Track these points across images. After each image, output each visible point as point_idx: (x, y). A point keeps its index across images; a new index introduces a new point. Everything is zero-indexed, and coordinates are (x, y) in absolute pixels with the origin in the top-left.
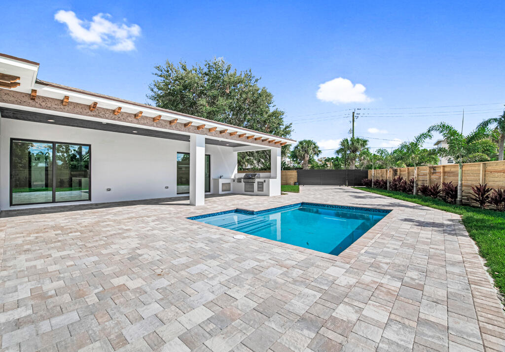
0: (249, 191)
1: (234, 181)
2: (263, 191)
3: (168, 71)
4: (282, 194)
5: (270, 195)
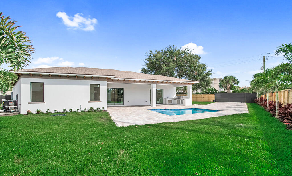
0: (178, 103)
1: (173, 99)
2: (183, 103)
3: (150, 54)
4: (192, 105)
5: (186, 105)
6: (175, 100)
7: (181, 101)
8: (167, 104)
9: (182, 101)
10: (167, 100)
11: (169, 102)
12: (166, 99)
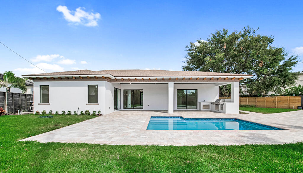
0: (216, 111)
1: (212, 104)
2: (223, 110)
4: (240, 113)
5: (226, 113)
6: (214, 104)
7: (220, 106)
8: (202, 109)
9: (222, 105)
10: (202, 104)
11: (204, 108)
12: (200, 103)
